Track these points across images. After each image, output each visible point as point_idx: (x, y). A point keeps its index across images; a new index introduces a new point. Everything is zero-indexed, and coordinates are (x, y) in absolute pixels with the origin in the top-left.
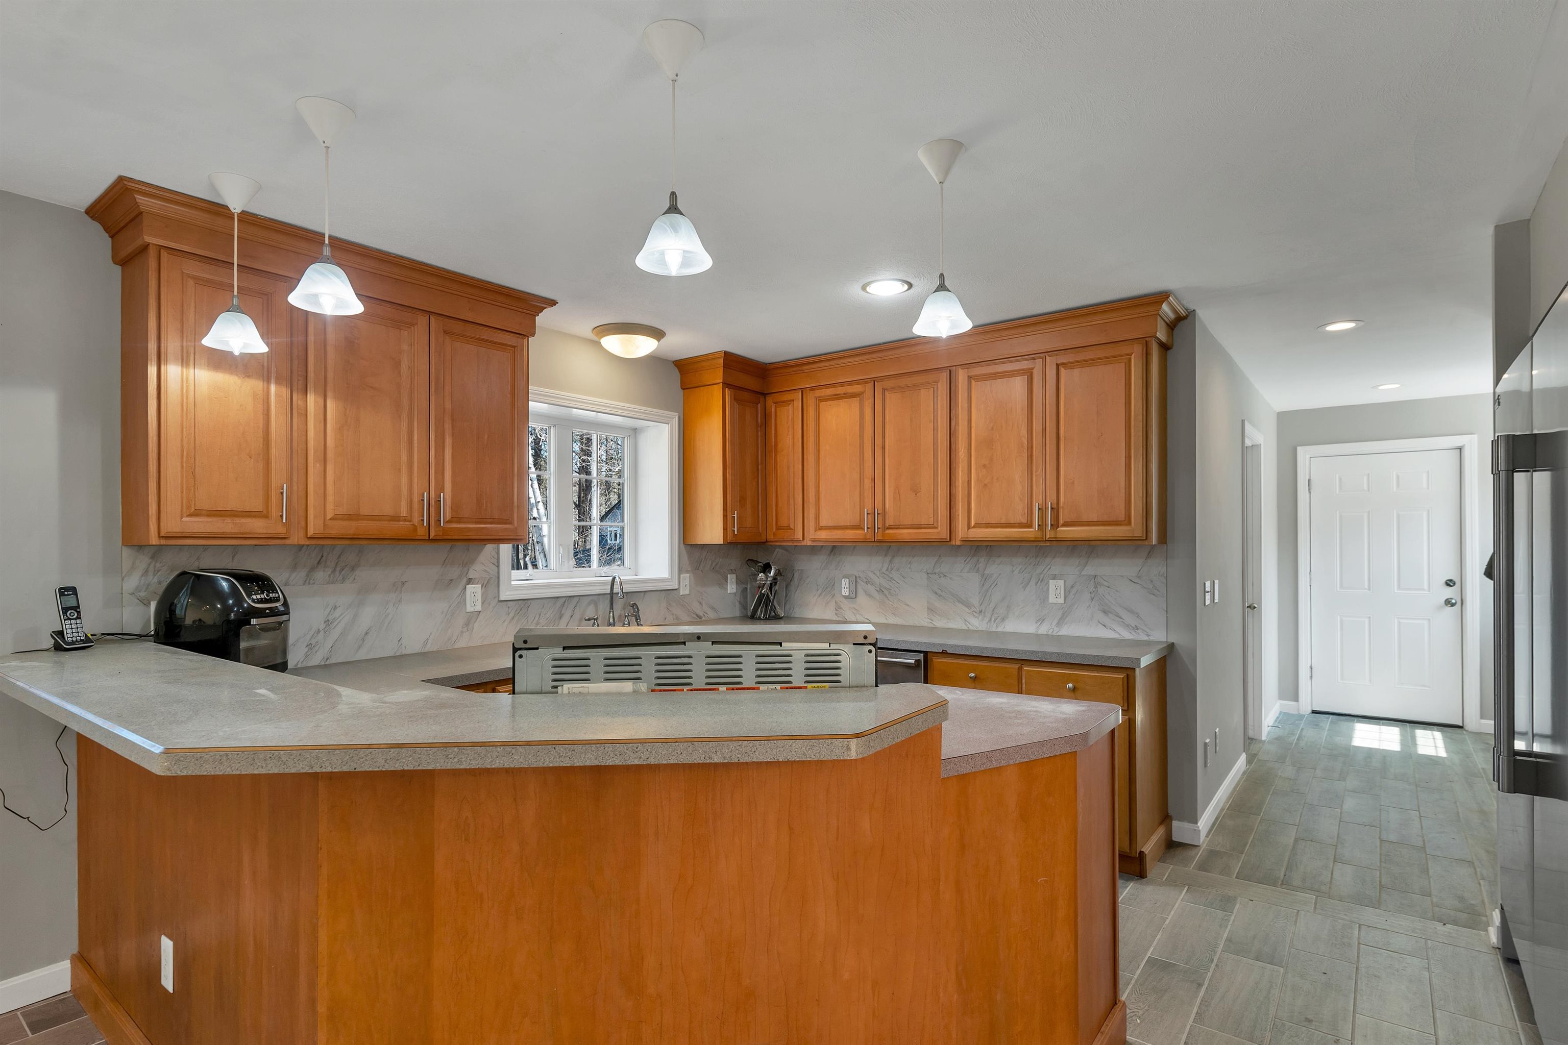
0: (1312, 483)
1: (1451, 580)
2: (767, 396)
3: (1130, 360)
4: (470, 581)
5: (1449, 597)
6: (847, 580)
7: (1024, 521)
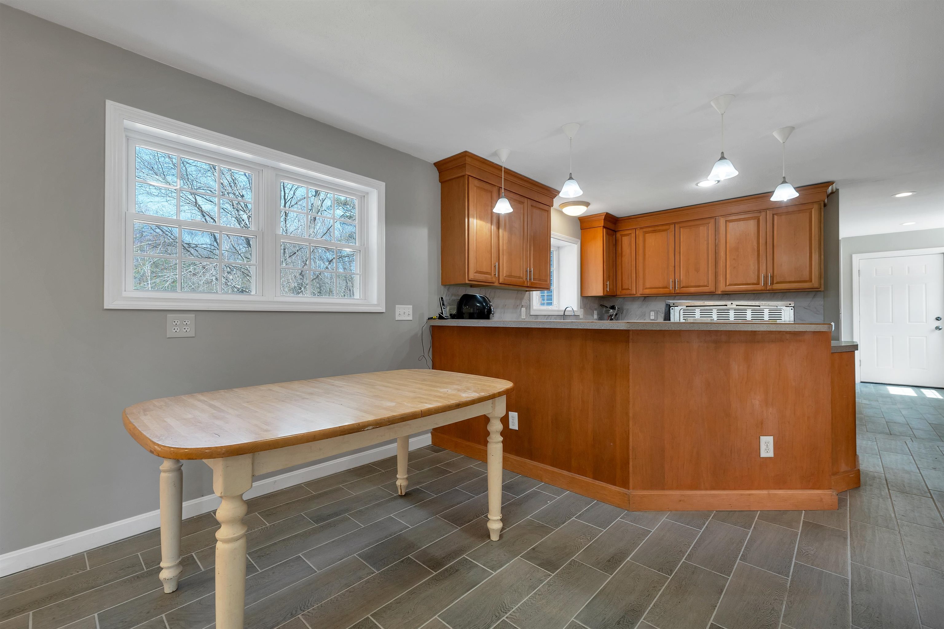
0: (860, 272)
1: (938, 317)
2: (617, 232)
3: (811, 211)
4: (522, 306)
5: (938, 326)
6: (654, 312)
7: (755, 282)
